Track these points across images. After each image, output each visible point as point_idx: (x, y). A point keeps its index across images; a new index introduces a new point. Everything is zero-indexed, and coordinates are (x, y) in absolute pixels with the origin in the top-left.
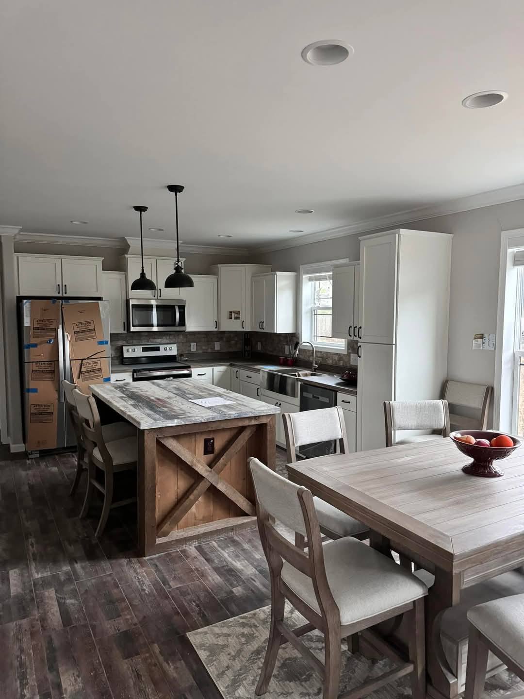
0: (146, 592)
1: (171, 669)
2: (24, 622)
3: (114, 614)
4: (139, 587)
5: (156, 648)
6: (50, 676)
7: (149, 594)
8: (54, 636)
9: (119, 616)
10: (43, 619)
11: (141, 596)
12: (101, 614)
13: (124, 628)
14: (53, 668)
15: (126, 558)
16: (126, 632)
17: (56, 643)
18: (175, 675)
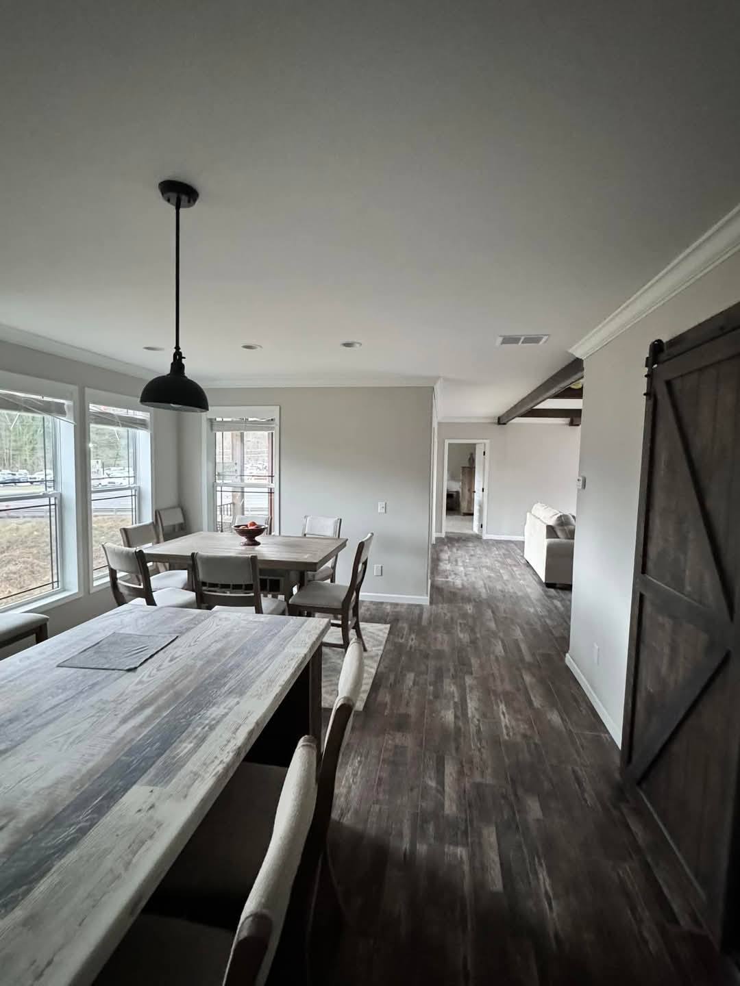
0: (359, 759)
1: (388, 699)
2: (478, 779)
3: (399, 750)
4: (361, 767)
5: (387, 712)
6: (460, 724)
7: (358, 756)
8: (454, 752)
9: (396, 746)
10: (461, 773)
11: (366, 758)
12: (409, 755)
13: (399, 735)
14: (458, 730)
15: (342, 823)
16: (399, 731)
17: (453, 745)
18: (387, 695)
